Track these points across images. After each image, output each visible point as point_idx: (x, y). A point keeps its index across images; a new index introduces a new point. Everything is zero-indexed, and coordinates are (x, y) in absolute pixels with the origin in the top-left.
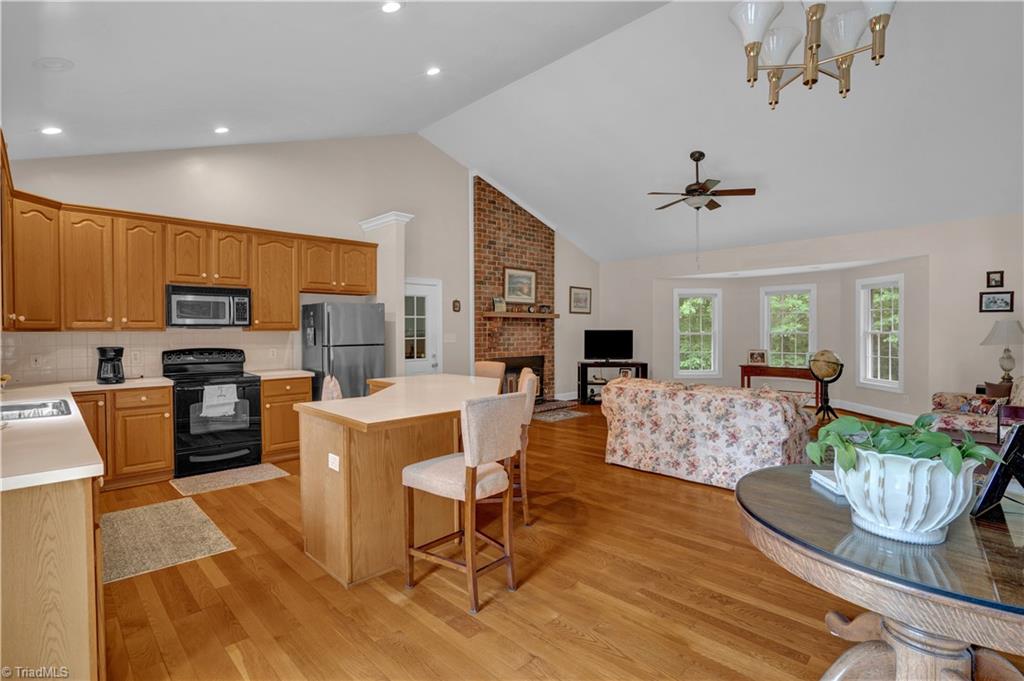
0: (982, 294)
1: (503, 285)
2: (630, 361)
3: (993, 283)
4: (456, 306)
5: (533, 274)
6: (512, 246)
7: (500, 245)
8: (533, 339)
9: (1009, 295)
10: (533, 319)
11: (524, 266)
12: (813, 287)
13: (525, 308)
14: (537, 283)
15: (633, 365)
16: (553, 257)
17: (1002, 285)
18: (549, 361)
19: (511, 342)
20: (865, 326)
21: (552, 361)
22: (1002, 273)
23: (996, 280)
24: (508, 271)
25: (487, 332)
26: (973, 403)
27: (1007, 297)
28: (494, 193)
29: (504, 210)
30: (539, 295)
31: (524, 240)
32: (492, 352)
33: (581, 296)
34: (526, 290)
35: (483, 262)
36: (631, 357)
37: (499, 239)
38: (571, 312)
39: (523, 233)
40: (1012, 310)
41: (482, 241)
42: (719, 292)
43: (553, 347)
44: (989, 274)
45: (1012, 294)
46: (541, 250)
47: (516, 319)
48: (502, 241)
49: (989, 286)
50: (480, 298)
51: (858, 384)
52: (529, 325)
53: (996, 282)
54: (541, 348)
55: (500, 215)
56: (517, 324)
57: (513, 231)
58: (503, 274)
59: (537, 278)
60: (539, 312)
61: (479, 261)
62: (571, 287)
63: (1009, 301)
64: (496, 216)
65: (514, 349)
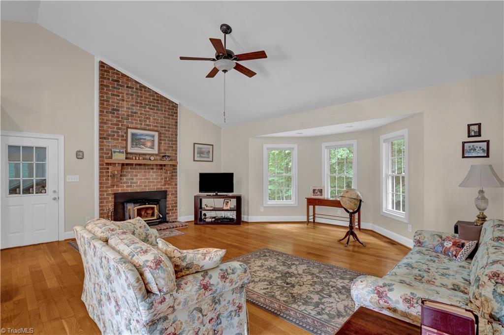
0: (464, 143)
1: (126, 140)
2: (230, 194)
3: (473, 134)
4: (80, 155)
5: (156, 134)
6: (135, 113)
7: (123, 111)
8: (155, 179)
9: (486, 143)
10: (157, 165)
11: (147, 128)
12: (354, 142)
13: (148, 157)
14: (160, 140)
15: (233, 197)
16: (177, 122)
17: (480, 135)
18: (172, 194)
19: (134, 181)
20: (387, 170)
21: (175, 194)
22: (479, 125)
23: (475, 131)
24: (130, 131)
25: (110, 174)
26: (445, 244)
27: (484, 145)
28: (117, 74)
29: (127, 87)
30: (162, 148)
31: (148, 109)
32: (115, 188)
33: (203, 150)
34: (149, 144)
35: (105, 123)
36: (232, 191)
37: (123, 107)
38: (194, 161)
39: (147, 105)
40: (488, 156)
41: (104, 108)
42: (295, 146)
43: (176, 185)
44: (469, 126)
45: (488, 142)
46: (165, 117)
47: (140, 165)
48: (125, 109)
49: (469, 136)
50: (103, 149)
51: (382, 214)
52: (152, 169)
53: (475, 132)
54: (165, 185)
55: (124, 90)
56: (140, 169)
57: (137, 103)
58: (126, 133)
59: (160, 136)
60: (161, 160)
61: (102, 123)
62: (194, 144)
63: (486, 149)
64: (120, 90)
65: (137, 186)
